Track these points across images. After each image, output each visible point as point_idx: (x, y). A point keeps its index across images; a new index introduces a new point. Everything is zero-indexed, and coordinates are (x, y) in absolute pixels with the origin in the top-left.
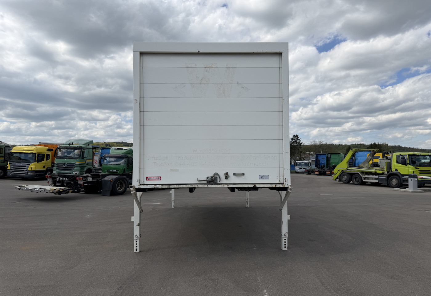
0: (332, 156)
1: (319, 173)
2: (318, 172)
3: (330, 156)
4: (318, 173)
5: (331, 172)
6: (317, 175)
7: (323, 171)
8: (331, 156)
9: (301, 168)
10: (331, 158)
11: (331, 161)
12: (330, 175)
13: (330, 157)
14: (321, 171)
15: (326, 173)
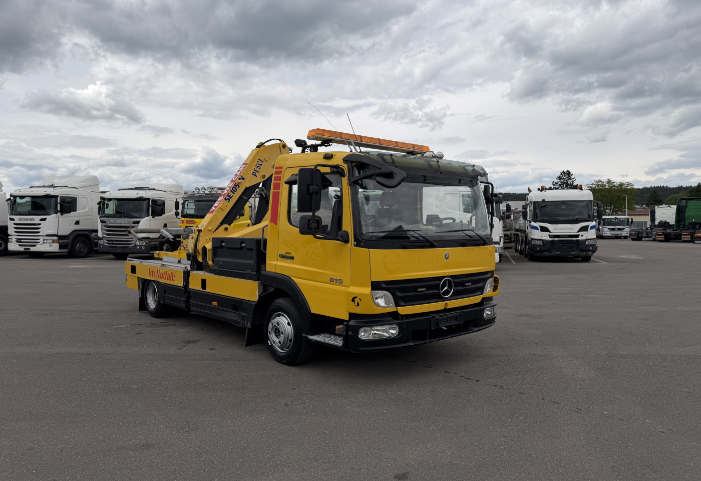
0: (690, 203)
1: (665, 237)
2: (663, 236)
3: (684, 205)
4: (662, 238)
5: (692, 235)
6: (660, 241)
7: (675, 234)
8: (686, 203)
9: (613, 229)
10: (687, 209)
11: (687, 214)
12: (692, 241)
13: (686, 206)
14: (669, 234)
15: (681, 237)
